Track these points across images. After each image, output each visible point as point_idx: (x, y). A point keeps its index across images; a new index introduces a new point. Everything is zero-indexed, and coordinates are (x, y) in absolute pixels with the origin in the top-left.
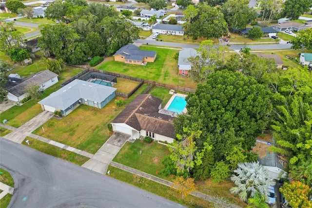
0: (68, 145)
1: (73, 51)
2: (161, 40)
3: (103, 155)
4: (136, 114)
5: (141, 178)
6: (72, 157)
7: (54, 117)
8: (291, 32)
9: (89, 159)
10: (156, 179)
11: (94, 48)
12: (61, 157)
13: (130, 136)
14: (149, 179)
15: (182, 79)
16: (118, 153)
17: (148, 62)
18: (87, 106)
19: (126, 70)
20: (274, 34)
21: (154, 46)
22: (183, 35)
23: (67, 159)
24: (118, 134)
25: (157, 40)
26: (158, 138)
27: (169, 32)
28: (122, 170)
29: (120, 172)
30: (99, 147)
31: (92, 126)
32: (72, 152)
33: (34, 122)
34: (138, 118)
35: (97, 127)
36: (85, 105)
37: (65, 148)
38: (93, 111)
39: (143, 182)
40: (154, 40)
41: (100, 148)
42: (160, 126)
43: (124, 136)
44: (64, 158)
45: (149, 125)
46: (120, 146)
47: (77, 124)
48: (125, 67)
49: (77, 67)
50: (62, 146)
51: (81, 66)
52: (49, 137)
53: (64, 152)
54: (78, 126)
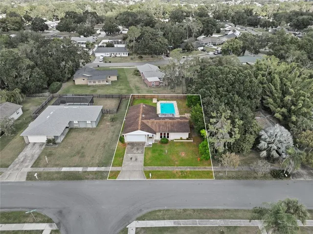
0: (87, 166)
1: (28, 79)
2: (110, 62)
3: (131, 164)
4: (143, 121)
5: (182, 172)
6: (100, 176)
7: (47, 146)
8: (212, 46)
9: (119, 171)
10: (195, 168)
11: (50, 74)
12: (87, 179)
13: (145, 143)
14: (189, 170)
15: (154, 89)
16: (145, 158)
17: (112, 81)
18: (78, 128)
19: (94, 91)
20: (202, 48)
21: (106, 67)
22: (127, 55)
23: (96, 179)
24: (132, 144)
25: (106, 62)
26: (173, 136)
27: (112, 55)
28: (159, 171)
29: (159, 173)
30: (121, 159)
31: (99, 144)
32: (96, 171)
33: (26, 156)
34: (147, 124)
35: (105, 144)
36: (75, 128)
37: (84, 170)
38: (89, 132)
39: (185, 174)
40: (102, 62)
41: (123, 160)
42: (172, 126)
43: (139, 144)
44: (93, 179)
45: (161, 127)
46: (142, 153)
47: (81, 146)
48: (92, 89)
49: (36, 97)
50: (80, 169)
51: (41, 94)
52: (57, 165)
53: (86, 174)
54: (82, 147)
